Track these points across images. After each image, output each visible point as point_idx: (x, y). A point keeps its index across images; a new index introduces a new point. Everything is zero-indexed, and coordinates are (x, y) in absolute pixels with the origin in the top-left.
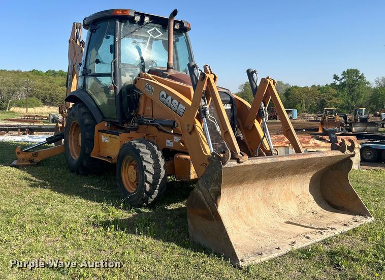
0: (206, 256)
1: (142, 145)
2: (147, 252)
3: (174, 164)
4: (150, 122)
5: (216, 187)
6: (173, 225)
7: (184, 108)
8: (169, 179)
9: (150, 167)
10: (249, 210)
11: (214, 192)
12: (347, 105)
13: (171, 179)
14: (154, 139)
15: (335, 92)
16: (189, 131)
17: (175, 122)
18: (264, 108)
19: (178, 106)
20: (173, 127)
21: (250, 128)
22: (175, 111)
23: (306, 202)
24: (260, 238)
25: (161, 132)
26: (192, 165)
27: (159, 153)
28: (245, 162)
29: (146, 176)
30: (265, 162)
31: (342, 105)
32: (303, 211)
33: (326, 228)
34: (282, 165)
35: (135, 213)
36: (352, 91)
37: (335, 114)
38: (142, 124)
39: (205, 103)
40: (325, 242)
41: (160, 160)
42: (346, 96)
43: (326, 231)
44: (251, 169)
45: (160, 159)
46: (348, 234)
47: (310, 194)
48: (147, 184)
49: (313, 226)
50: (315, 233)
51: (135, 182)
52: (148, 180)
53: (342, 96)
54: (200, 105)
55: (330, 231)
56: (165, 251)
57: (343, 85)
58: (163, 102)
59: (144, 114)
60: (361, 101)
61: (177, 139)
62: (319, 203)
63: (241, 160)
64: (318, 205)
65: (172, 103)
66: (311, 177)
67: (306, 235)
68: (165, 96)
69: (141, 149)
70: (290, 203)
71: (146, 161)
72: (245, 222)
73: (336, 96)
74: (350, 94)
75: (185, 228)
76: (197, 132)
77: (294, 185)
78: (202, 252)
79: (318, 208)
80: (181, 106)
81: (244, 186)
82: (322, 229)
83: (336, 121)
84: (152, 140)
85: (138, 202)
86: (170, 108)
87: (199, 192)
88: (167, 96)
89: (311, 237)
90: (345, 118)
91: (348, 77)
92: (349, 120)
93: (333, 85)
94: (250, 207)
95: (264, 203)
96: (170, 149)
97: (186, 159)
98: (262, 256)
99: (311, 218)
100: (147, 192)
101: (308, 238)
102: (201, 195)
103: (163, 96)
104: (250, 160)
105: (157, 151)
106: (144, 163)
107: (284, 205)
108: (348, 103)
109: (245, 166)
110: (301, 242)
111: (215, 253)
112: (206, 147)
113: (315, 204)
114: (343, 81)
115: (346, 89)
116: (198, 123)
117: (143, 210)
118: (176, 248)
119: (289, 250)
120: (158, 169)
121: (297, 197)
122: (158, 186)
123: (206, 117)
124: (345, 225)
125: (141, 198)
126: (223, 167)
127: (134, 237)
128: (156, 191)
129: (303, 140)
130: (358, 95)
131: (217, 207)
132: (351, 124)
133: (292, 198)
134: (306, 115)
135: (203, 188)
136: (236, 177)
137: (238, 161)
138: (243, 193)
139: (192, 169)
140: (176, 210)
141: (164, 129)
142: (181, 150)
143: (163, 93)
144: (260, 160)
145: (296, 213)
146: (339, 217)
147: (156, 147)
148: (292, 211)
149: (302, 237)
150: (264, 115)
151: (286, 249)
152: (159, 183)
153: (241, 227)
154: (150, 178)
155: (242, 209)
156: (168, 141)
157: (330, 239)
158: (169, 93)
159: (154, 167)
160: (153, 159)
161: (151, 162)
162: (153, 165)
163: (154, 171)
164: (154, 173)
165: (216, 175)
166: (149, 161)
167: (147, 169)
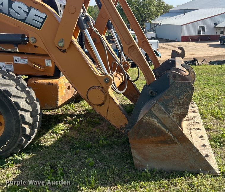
5: (182, 111)
7: (43, 16)
11: (178, 116)
19: (28, 13)
22: (23, 20)
29: (22, 116)
39: (84, 10)
52: (27, 120)
65: (10, 7)
71: (14, 96)
80: (34, 12)
86: (9, 15)
100: (25, 136)
102: (156, 122)
106: (13, 100)
122: (37, 123)
128: (36, 130)
152: (38, 120)
154: (28, 117)
159: (28, 101)
160: (22, 91)
161: (23, 96)
162: (27, 99)
163: (31, 107)
164: (32, 109)
165: (183, 98)
166: (20, 96)
167: (22, 107)
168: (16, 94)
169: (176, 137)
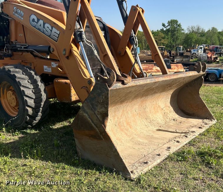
0: (98, 173)
1: (17, 70)
2: (36, 177)
3: (54, 88)
4: (24, 48)
5: (103, 109)
6: (60, 144)
7: (58, 32)
8: (51, 101)
9: (29, 92)
10: (128, 124)
11: (101, 114)
12: (170, 44)
13: (53, 101)
14: (31, 65)
15: (163, 35)
16: (67, 55)
17: (50, 47)
18: (134, 35)
19: (51, 31)
20: (49, 52)
21: (123, 54)
22: (49, 36)
23: (168, 113)
24: (140, 147)
25: (37, 58)
26: (72, 88)
27: (38, 78)
28: (129, 84)
29: (26, 100)
30: (146, 82)
31: (167, 44)
32: (167, 120)
33: (188, 132)
34: (157, 85)
35: (20, 135)
36: (174, 35)
37: (164, 51)
38: (16, 50)
39: (81, 27)
40: (190, 144)
41: (39, 85)
42: (170, 39)
43: (188, 134)
44: (133, 89)
45: (39, 83)
46: (204, 135)
47: (170, 106)
48: (28, 108)
49: (177, 131)
50: (181, 137)
51: (16, 106)
52: (29, 104)
53: (167, 39)
54: (76, 28)
55: (192, 134)
56: (56, 173)
57: (168, 30)
58: (35, 27)
59: (16, 40)
60: (178, 42)
61: (54, 65)
62: (177, 112)
63: (125, 82)
64: (176, 114)
65: (44, 27)
66: (172, 93)
67: (176, 140)
68: (36, 20)
69: (16, 75)
70: (158, 114)
71: (23, 86)
72: (126, 134)
73: (164, 38)
74: (172, 37)
75: (73, 146)
76: (74, 57)
77: (160, 100)
78: (93, 169)
79: (177, 116)
80: (54, 30)
81: (124, 104)
82: (185, 133)
83: (165, 55)
84: (29, 66)
85: (22, 124)
86: (43, 32)
87: (85, 114)
88: (38, 20)
89: (180, 141)
90: (170, 53)
91: (171, 25)
92: (173, 54)
93: (162, 30)
94: (129, 121)
95: (139, 116)
96: (48, 75)
97: (66, 83)
98: (148, 164)
99: (174, 124)
100: (29, 116)
101: (178, 142)
102: (87, 117)
103: (33, 20)
104: (133, 82)
105: (35, 76)
106: (22, 88)
107: (154, 117)
108: (171, 43)
109: (129, 87)
110: (174, 146)
111: (106, 169)
112: (85, 71)
113: (174, 113)
114: (168, 28)
115: (170, 33)
116: (74, 48)
117: (28, 131)
118: (66, 168)
119: (168, 155)
120: (38, 93)
121: (162, 109)
122: (41, 109)
123: (83, 41)
124: (200, 128)
125: (24, 121)
126: (110, 89)
127: (20, 162)
128: (40, 114)
129: (148, 67)
130: (177, 38)
131: (105, 127)
132: (173, 57)
133: (159, 111)
134: (145, 51)
135: (88, 111)
136: (119, 98)
137: (123, 83)
138: (123, 111)
139: (73, 92)
140: (61, 128)
141: (40, 55)
142: (60, 75)
143: (33, 17)
144: (141, 81)
145: (163, 121)
146: (193, 122)
147: (33, 73)
148: (160, 121)
149: (174, 141)
150: (134, 42)
151: (165, 154)
152: (42, 106)
153: (124, 139)
154: (31, 102)
155: (123, 123)
156: (45, 67)
157: (194, 140)
158: (40, 17)
159: (34, 91)
160: (31, 84)
161: (30, 87)
162: (33, 90)
163: (34, 96)
164: (35, 97)
165: (102, 98)
166: (28, 87)
167: (26, 94)
168: (25, 85)
169: (101, 133)
